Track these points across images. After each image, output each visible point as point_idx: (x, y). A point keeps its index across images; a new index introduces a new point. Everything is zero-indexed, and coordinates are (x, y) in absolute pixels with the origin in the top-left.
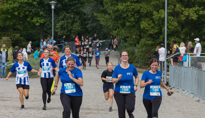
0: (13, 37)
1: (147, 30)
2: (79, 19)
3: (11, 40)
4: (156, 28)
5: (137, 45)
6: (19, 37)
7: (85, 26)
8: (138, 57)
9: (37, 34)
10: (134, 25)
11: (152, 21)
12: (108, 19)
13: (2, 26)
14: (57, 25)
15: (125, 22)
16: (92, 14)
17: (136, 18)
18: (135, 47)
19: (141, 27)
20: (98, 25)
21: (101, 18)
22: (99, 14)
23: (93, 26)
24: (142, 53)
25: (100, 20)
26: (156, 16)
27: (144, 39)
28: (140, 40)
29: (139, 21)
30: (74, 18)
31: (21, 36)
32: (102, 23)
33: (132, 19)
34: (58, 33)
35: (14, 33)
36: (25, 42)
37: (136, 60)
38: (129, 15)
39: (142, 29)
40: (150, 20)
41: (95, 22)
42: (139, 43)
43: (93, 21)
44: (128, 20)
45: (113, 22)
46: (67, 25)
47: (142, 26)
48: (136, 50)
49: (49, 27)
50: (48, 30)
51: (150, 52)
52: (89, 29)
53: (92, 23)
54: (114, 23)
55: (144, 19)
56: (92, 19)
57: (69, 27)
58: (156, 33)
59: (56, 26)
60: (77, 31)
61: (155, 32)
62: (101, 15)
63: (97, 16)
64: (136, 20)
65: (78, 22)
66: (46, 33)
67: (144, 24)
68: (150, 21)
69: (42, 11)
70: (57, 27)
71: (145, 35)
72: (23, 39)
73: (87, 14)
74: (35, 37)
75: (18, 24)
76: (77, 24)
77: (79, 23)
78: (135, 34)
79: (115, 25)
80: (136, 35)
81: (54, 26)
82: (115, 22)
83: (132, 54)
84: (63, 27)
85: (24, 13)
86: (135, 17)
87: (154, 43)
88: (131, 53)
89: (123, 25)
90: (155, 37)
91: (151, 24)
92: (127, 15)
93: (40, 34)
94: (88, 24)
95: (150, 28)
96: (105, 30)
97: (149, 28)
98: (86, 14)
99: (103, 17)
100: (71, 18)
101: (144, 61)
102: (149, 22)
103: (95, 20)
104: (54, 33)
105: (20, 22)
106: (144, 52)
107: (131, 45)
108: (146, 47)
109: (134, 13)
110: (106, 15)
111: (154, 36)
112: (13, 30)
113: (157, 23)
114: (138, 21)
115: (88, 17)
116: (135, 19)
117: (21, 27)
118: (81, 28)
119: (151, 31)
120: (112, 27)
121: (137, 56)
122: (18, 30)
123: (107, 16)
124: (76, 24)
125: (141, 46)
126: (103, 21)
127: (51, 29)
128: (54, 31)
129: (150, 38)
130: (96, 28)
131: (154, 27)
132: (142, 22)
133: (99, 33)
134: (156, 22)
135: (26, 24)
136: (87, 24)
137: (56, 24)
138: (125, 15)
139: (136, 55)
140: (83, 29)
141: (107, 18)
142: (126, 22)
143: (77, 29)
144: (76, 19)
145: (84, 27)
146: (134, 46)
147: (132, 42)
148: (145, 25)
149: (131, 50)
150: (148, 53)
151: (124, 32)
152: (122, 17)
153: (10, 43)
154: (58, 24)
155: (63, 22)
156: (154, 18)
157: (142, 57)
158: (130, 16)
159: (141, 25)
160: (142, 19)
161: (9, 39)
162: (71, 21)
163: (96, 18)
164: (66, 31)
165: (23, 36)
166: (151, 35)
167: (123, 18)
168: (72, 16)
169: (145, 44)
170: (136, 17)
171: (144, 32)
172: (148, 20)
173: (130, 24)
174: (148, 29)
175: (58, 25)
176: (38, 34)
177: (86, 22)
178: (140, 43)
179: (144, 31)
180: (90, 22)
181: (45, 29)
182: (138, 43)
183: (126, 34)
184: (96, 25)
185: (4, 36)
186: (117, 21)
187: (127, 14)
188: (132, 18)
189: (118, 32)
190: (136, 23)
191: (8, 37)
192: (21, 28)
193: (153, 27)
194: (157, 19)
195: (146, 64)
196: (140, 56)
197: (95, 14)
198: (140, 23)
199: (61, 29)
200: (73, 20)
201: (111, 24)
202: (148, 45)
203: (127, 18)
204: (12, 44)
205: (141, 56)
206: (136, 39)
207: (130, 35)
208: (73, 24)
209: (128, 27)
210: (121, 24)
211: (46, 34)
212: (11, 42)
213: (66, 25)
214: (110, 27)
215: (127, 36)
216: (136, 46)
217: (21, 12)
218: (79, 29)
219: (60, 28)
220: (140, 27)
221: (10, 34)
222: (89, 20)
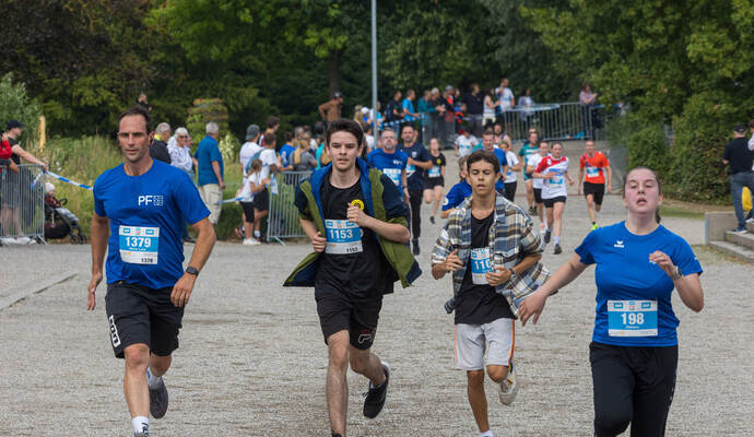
0: (233, 97)
1: (710, 65)
2: (468, 30)
3: (225, 109)
4: (741, 57)
5: (674, 117)
6: (254, 100)
7: (486, 53)
8: (678, 161)
9: (316, 87)
10: (666, 46)
11: (727, 30)
12: (569, 29)
13: (194, 61)
14: (389, 54)
15: (631, 37)
16: (514, 10)
17: (670, 23)
18: (666, 127)
19: (690, 55)
20: (534, 49)
21: (546, 26)
22: (538, 11)
23: (517, 55)
24: (693, 148)
25: (541, 33)
26: (742, 13)
27: (701, 96)
28: (687, 102)
29: (682, 34)
30: (449, 26)
31: (261, 95)
32: (548, 41)
33: (658, 27)
34: (391, 83)
35: (238, 86)
36: (276, 115)
37: (671, 173)
38: (645, 11)
39: (693, 61)
40: (719, 27)
41: (522, 40)
42: (682, 110)
43: (514, 33)
44: (640, 30)
45: (588, 39)
46: (424, 53)
47: (692, 50)
48: (673, 137)
49: (362, 61)
50: (355, 70)
51: (721, 143)
52: (502, 66)
53: (512, 43)
54: (592, 41)
55: (697, 27)
56: (511, 30)
57: (430, 58)
58: (744, 74)
59: (386, 55)
60: (458, 74)
61: (741, 70)
62: (544, 12)
63: (531, 16)
64: (672, 27)
65: (464, 43)
66: (351, 80)
67: (699, 44)
68: (721, 30)
69: (336, 6)
70: (387, 60)
71: (705, 83)
72: (268, 105)
73: (495, 9)
74: (310, 96)
75: (248, 53)
76: (459, 47)
77: (467, 46)
78: (666, 80)
79: (596, 47)
80: (668, 83)
81: (378, 57)
82: (594, 36)
83: (655, 152)
84: (408, 62)
85: (273, 13)
86: (665, 19)
87: (736, 109)
88: (654, 148)
89: (626, 48)
90: (738, 89)
91: (723, 44)
92: (640, 14)
93: (327, 85)
94: (500, 46)
95: (721, 56)
96: (560, 67)
97: (717, 56)
98: (492, 12)
99: (553, 20)
100: (437, 25)
101: (701, 176)
102: (717, 35)
103: (523, 31)
104: (379, 80)
105: (260, 45)
106: (700, 141)
107: (653, 118)
108: (707, 126)
109: (664, 5)
110: (563, 14)
111: (736, 84)
112: (232, 72)
113: (747, 39)
114: (678, 34)
115: (498, 23)
116: (666, 24)
117: (261, 64)
118: (474, 62)
119: (724, 66)
120: (586, 56)
121: (674, 158)
122: (252, 72)
123: (566, 17)
124: (455, 49)
125: (691, 121)
126: (552, 33)
127: (367, 65)
128: (379, 74)
129: (722, 93)
130: (525, 59)
131: (733, 53)
132: (694, 36)
133: (536, 80)
134: (743, 36)
135: (277, 50)
136: (493, 49)
137: (384, 50)
138: (632, 13)
139: (672, 153)
140: (480, 67)
141: (564, 23)
142: (636, 38)
143: (461, 64)
144: (454, 32)
145: (485, 59)
146: (665, 122)
147: (659, 109)
148: (704, 46)
149: (651, 135)
150: (716, 144)
151: (627, 73)
152: (618, 21)
153: (223, 120)
154: (391, 51)
155: (408, 41)
156: (738, 22)
157: (691, 161)
158: (650, 15)
159: (690, 47)
160: (691, 24)
161: (220, 107)
162: (437, 38)
163: (527, 25)
164: (421, 72)
165: (269, 94)
166: (724, 84)
167: (623, 22)
168: (443, 19)
169: (703, 115)
170: (670, 17)
171: (701, 72)
172: (714, 27)
173: (648, 42)
174: (714, 60)
175: (394, 53)
176: (323, 86)
177: (492, 41)
178: (685, 113)
179: (699, 68)
180: (503, 39)
181: (346, 68)
182: (679, 110)
183: (634, 81)
184: (528, 48)
185: (201, 95)
186: (602, 33)
187: (639, 7)
188: (658, 21)
189: (605, 74)
190: (671, 39)
191: (216, 100)
192: (262, 66)
193: (730, 54)
194: (745, 26)
195: (708, 187)
196: (684, 159)
197: (524, 11)
198: (684, 40)
199: (402, 66)
200: (444, 32)
201: (579, 46)
202: (715, 116)
203: (639, 25)
204: (230, 124)
205: (689, 156)
206: (673, 98)
207: (648, 84)
208: (447, 47)
209: (643, 55)
210: (616, 45)
211: (349, 85)
212: (226, 117)
213: (418, 54)
214: (578, 57)
215: (641, 87)
216: (669, 122)
217: (262, 8)
218: (469, 65)
219: (400, 64)
220: (684, 54)
221: (223, 90)
222: (502, 33)
